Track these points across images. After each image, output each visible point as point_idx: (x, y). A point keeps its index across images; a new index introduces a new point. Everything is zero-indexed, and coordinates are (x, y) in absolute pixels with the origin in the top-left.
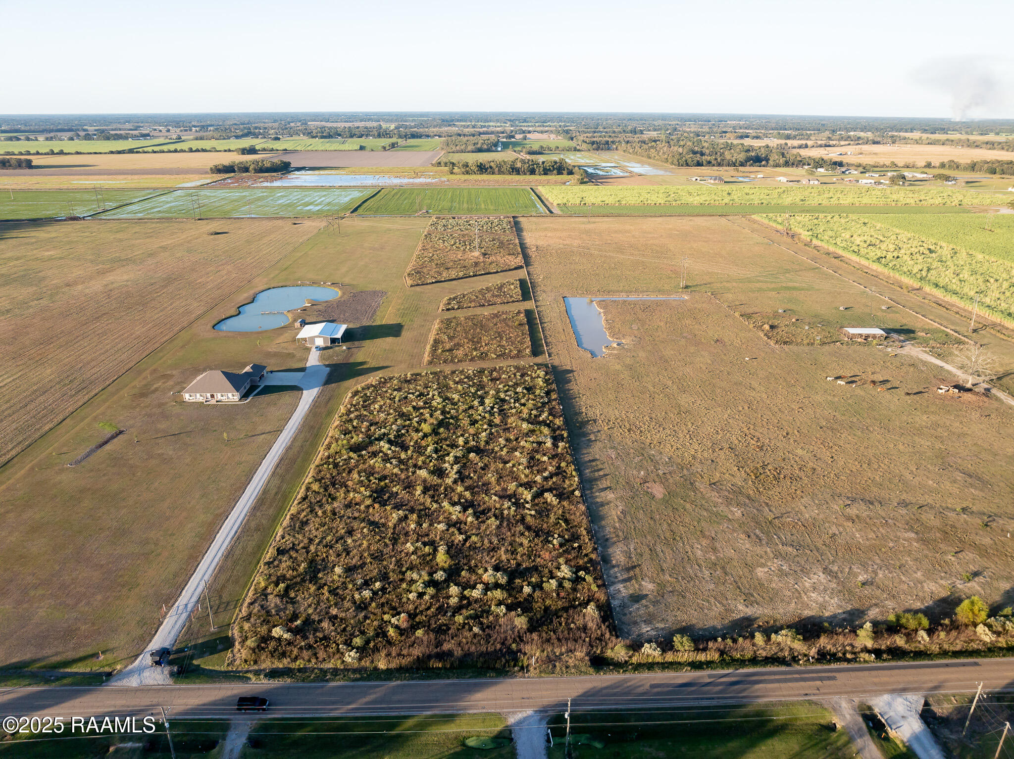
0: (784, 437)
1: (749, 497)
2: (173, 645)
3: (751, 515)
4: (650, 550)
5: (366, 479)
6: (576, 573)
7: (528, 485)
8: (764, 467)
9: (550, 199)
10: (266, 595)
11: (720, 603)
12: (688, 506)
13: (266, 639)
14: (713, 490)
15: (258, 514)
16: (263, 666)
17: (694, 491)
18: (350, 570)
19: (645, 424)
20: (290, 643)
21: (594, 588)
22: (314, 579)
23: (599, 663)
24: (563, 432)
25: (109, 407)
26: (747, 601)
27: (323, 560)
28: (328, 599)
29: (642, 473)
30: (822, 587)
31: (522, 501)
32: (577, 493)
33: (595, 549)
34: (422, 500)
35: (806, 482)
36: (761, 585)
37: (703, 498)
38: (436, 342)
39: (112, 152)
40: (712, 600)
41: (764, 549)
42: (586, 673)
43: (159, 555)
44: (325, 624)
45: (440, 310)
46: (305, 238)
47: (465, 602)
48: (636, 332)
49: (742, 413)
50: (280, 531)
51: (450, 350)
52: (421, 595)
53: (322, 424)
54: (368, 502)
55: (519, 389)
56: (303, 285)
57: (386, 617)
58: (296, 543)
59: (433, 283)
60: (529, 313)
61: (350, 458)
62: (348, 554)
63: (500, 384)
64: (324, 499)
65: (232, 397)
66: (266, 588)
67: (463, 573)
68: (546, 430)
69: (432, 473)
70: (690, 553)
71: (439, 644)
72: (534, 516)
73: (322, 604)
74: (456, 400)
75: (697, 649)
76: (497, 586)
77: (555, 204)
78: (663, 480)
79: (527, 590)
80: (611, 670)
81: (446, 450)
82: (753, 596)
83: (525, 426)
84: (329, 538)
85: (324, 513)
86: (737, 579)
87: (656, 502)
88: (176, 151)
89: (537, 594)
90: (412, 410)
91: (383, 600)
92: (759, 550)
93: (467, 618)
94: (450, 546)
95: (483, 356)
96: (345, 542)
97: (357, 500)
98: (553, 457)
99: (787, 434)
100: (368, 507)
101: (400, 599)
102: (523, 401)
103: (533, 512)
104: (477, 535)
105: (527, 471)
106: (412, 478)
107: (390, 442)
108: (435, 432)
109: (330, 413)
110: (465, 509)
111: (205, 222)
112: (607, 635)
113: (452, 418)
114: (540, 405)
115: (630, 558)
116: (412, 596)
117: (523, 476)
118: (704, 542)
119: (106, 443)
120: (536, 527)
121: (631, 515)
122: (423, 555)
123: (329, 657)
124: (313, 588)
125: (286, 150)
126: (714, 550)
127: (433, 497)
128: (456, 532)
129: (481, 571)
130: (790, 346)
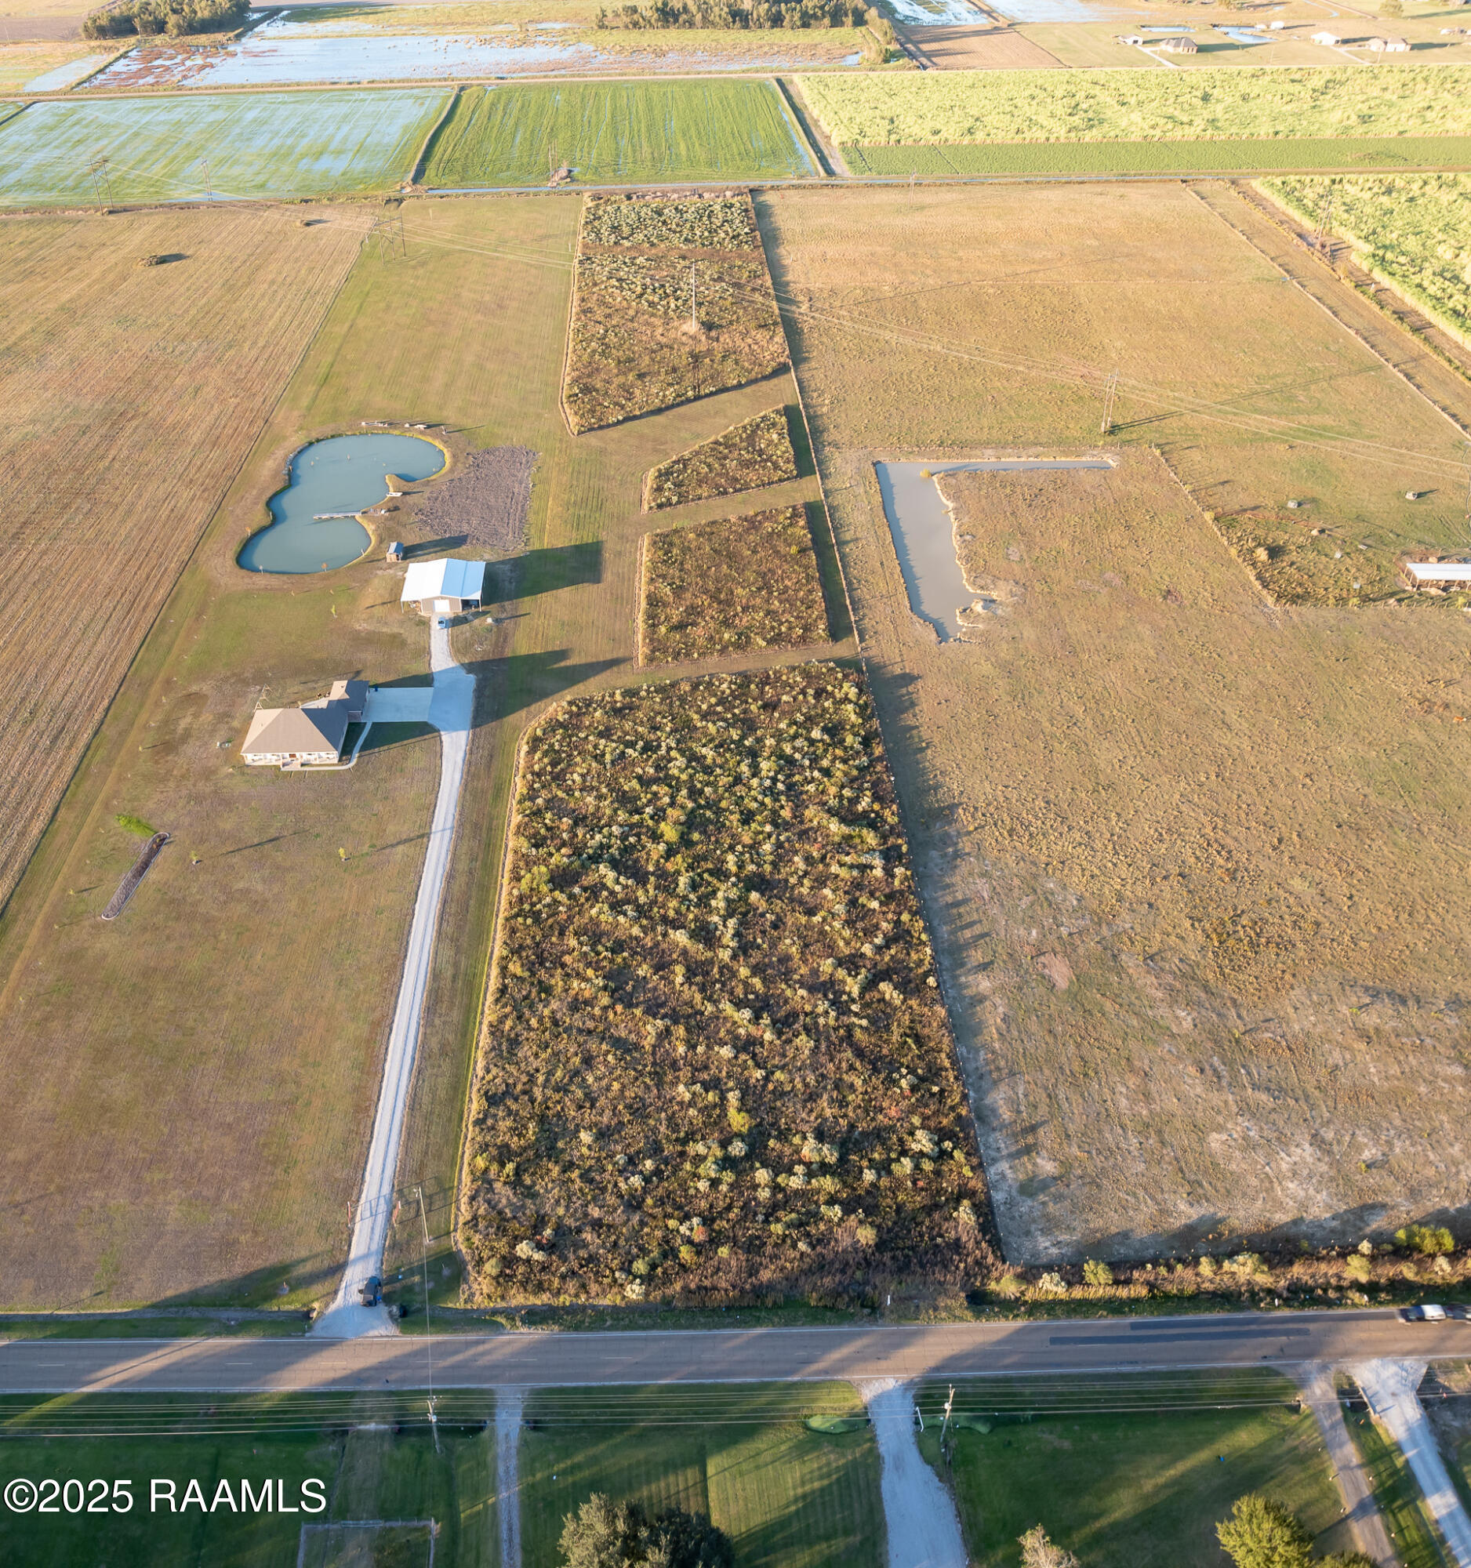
0: (1275, 849)
1: (1206, 988)
2: (381, 1269)
3: (1208, 1026)
4: (1049, 1096)
5: (592, 950)
6: (938, 1144)
7: (852, 963)
8: (1235, 919)
9: (822, 123)
10: (490, 1182)
11: (1153, 1198)
12: (1108, 1005)
13: (509, 1261)
14: (1148, 972)
15: (437, 1021)
16: (514, 1303)
17: (1119, 974)
18: (603, 1135)
19: (1036, 817)
20: (544, 1268)
21: (967, 1172)
22: (553, 1153)
23: (980, 1301)
24: (900, 841)
25: (120, 779)
26: (1194, 1198)
27: (558, 1115)
28: (581, 1190)
29: (1034, 932)
30: (1305, 1172)
31: (845, 997)
32: (931, 981)
33: (965, 1097)
34: (686, 996)
35: (1302, 954)
36: (1216, 1165)
37: (1133, 989)
38: (654, 601)
40: (1141, 1193)
41: (1223, 1098)
42: (961, 1319)
43: (308, 1104)
44: (587, 1236)
45: (646, 507)
47: (781, 1199)
48: (1017, 568)
49: (1205, 788)
50: (481, 1064)
51: (680, 627)
52: (715, 1183)
53: (492, 819)
54: (605, 1000)
55: (816, 734)
56: (371, 431)
57: (672, 1223)
58: (511, 1081)
60: (813, 513)
61: (555, 901)
62: (592, 1106)
63: (780, 720)
64: (534, 994)
65: (326, 756)
66: (486, 1170)
67: (772, 1143)
68: (871, 838)
69: (693, 935)
70: (1109, 1103)
71: (753, 1271)
72: (867, 1029)
73: (574, 1199)
74: (709, 761)
75: (1117, 1282)
76: (824, 1168)
77: (835, 142)
78: (1068, 948)
79: (869, 1176)
80: (996, 1315)
81: (709, 883)
82: (1201, 1185)
83: (835, 827)
84: (559, 1073)
85: (541, 1021)
86: (1180, 1153)
87: (1057, 998)
89: (885, 1182)
90: (638, 787)
91: (660, 1191)
92: (1216, 1099)
93: (788, 1226)
94: (745, 1089)
95: (742, 643)
96: (584, 1080)
97: (587, 994)
98: (890, 897)
99: (1280, 841)
100: (605, 1009)
101: (686, 1190)
102: (825, 763)
103: (864, 1022)
104: (783, 1068)
105: (847, 933)
106: (664, 946)
107: (615, 864)
108: (685, 841)
109: (500, 791)
110: (757, 1018)
111: (125, 220)
112: (990, 1259)
113: (708, 806)
114: (855, 772)
115: (1019, 1112)
116: (703, 1185)
117: (841, 943)
118: (1133, 1081)
119: (146, 865)
120: (872, 1052)
121: (1018, 1025)
122: (706, 1107)
123: (604, 1290)
124: (556, 1171)
126: (1147, 1095)
127: (703, 990)
128: (750, 1063)
129: (797, 1140)
130: (1303, 609)
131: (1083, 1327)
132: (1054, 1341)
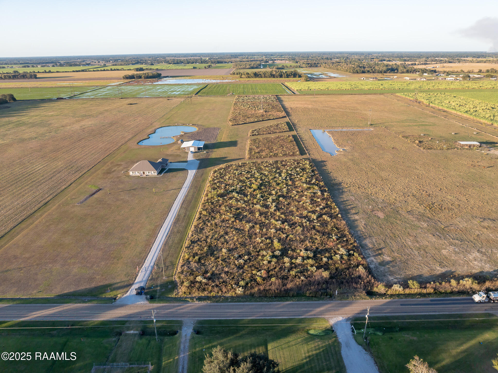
0: (439, 191)
1: (428, 218)
2: (145, 285)
3: (432, 226)
4: (384, 241)
5: (229, 209)
6: (348, 252)
7: (314, 212)
8: (433, 204)
9: (292, 88)
10: (189, 262)
11: (427, 266)
12: (398, 222)
13: (193, 282)
14: (409, 215)
15: (177, 225)
16: (194, 295)
17: (400, 215)
18: (230, 250)
19: (366, 185)
20: (206, 284)
21: (360, 259)
22: (212, 254)
23: (371, 294)
24: (325, 188)
25: (92, 179)
27: (215, 246)
28: (222, 264)
29: (370, 207)
30: (479, 259)
31: (312, 219)
32: (339, 215)
33: (355, 241)
34: (260, 219)
35: (456, 211)
36: (447, 258)
37: (405, 218)
38: (251, 150)
39: (74, 71)
40: (423, 265)
41: (444, 242)
42: (365, 299)
43: (130, 244)
44: (223, 275)
45: (249, 135)
46: (175, 105)
47: (293, 266)
48: (350, 144)
49: (415, 180)
50: (190, 233)
51: (258, 153)
52: (270, 262)
53: (201, 186)
54: (233, 219)
55: (298, 169)
56: (178, 125)
57: (254, 272)
58: (200, 238)
59: (242, 124)
60: (294, 136)
61: (219, 200)
62: (227, 243)
63: (287, 167)
64: (210, 218)
65: (153, 173)
66: (188, 259)
67: (289, 252)
68: (316, 188)
69: (262, 206)
70: (405, 243)
71: (284, 285)
72: (320, 226)
73: (219, 266)
74: (267, 174)
75: (421, 287)
76: (308, 258)
77: (295, 90)
78: (382, 210)
79: (325, 260)
80: (378, 298)
81: (267, 196)
82: (443, 263)
83: (305, 185)
84: (216, 236)
85: (211, 224)
86: (433, 255)
87: (381, 220)
88: (104, 70)
89: (330, 262)
90: (245, 179)
91: (250, 264)
92: (440, 242)
93: (296, 272)
94: (279, 240)
95: (276, 155)
96: (224, 238)
97: (227, 219)
98: (323, 199)
99: (441, 189)
100: (233, 222)
101: (259, 264)
102: (301, 174)
103: (319, 224)
104: (292, 234)
105: (311, 206)
106: (253, 209)
107: (237, 193)
108: (259, 188)
109: (204, 181)
110: (283, 223)
111: (124, 99)
112: (373, 281)
113: (266, 182)
114: (310, 176)
115: (374, 245)
116: (265, 262)
117: (309, 208)
118: (411, 238)
119: (94, 194)
120: (322, 231)
121: (369, 226)
122: (267, 244)
123: (228, 291)
124: (213, 259)
125: (157, 69)
126: (417, 242)
127: (265, 217)
128: (281, 233)
129: (298, 251)
130: (431, 150)
131: (412, 301)
132: (401, 305)
